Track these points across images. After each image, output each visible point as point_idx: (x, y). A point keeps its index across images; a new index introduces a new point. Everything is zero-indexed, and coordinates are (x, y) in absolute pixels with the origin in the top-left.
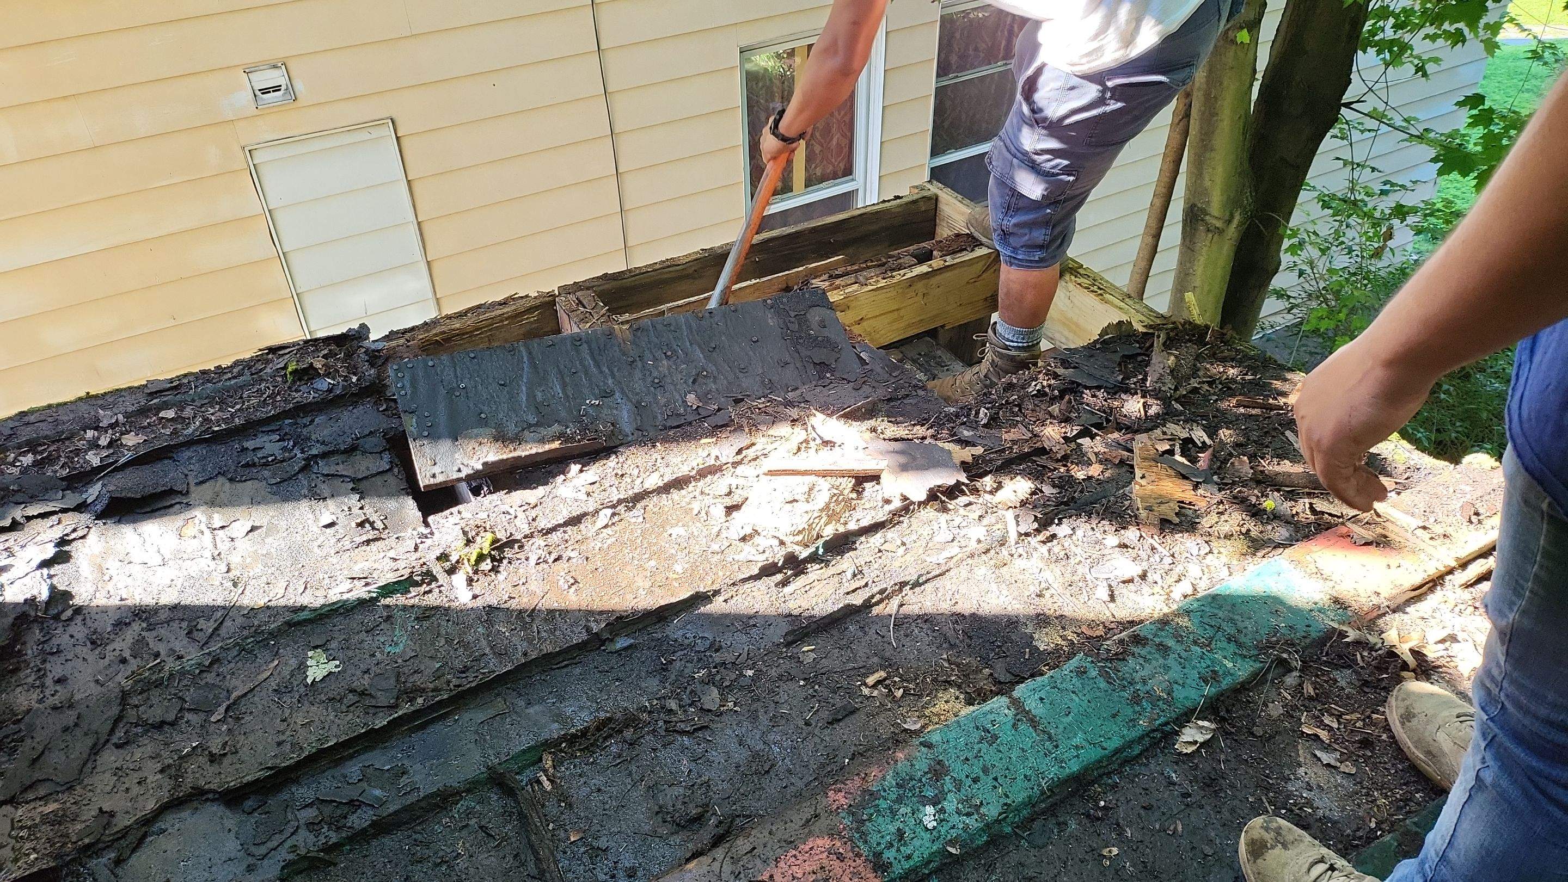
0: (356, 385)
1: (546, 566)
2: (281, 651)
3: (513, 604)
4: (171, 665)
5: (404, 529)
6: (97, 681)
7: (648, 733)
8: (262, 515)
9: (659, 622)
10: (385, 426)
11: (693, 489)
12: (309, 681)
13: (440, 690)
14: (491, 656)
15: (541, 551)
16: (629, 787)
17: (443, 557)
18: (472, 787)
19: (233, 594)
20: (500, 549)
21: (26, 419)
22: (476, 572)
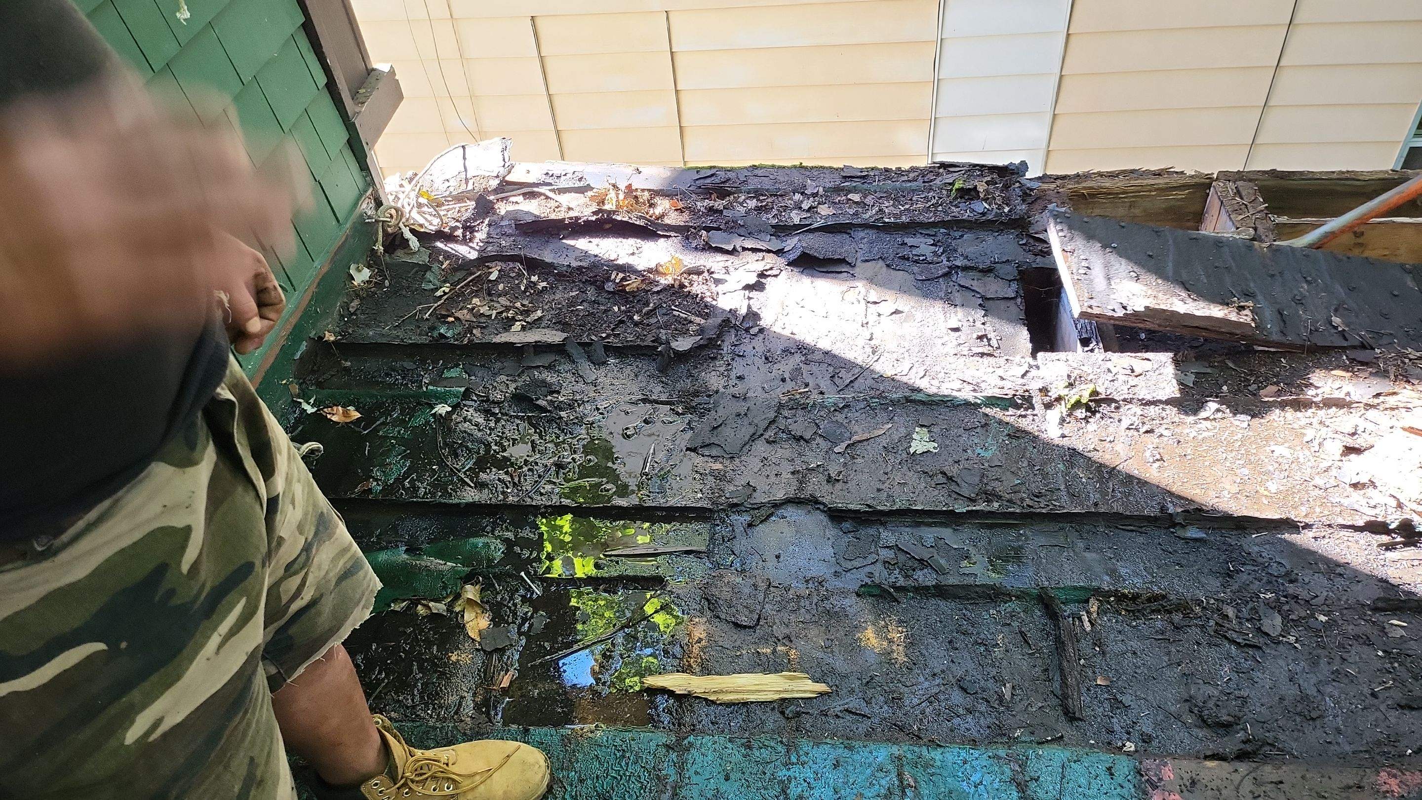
0: (1007, 215)
1: (1136, 433)
2: (896, 418)
3: (1095, 456)
4: (815, 396)
5: (1014, 354)
6: (763, 388)
7: (1196, 626)
8: (905, 303)
9: (1236, 529)
10: (1021, 259)
11: (1311, 415)
12: (912, 450)
13: (1014, 503)
14: (1065, 493)
15: (1135, 419)
16: (1164, 664)
17: (1044, 391)
18: (1022, 596)
19: (870, 358)
20: (1099, 402)
21: (756, 172)
22: (1069, 415)
